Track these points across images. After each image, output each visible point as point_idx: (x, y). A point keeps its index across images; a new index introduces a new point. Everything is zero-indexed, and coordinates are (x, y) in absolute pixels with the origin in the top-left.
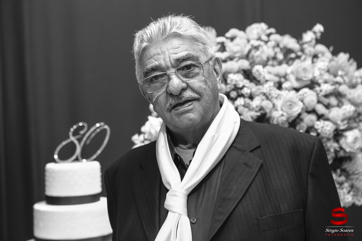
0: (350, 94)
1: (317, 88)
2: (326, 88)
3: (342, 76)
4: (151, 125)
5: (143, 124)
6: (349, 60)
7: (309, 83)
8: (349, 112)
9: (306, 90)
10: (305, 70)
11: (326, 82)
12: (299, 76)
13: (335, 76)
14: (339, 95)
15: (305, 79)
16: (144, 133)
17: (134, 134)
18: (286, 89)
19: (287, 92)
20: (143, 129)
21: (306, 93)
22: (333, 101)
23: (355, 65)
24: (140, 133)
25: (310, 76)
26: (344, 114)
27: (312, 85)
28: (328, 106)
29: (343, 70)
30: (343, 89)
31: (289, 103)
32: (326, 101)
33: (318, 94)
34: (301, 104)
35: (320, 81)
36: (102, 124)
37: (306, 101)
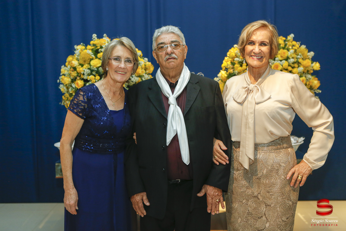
0: (303, 63)
1: (289, 60)
2: (292, 60)
3: (300, 55)
4: (222, 73)
5: (218, 73)
6: (305, 48)
7: (286, 58)
8: (301, 70)
9: (284, 61)
10: (284, 53)
11: (293, 58)
12: (282, 55)
13: (298, 55)
14: (299, 63)
15: (284, 57)
16: (219, 77)
17: (215, 77)
18: (277, 60)
19: (277, 61)
20: (218, 75)
21: (284, 62)
22: (296, 65)
23: (307, 50)
24: (217, 77)
25: (286, 56)
26: (299, 71)
27: (287, 59)
28: (293, 68)
29: (302, 53)
30: (300, 60)
31: (276, 66)
32: (293, 65)
33: (289, 63)
34: (281, 66)
35: (290, 57)
36: (201, 73)
37: (284, 66)
